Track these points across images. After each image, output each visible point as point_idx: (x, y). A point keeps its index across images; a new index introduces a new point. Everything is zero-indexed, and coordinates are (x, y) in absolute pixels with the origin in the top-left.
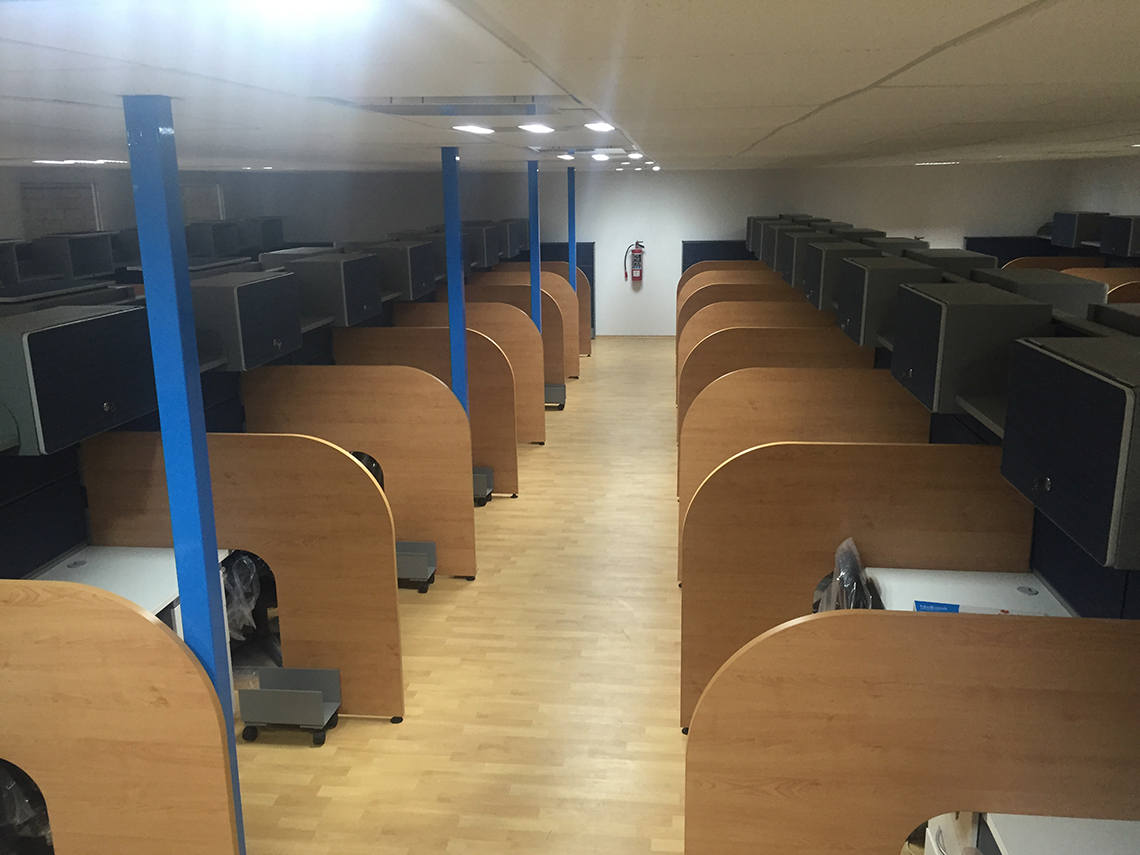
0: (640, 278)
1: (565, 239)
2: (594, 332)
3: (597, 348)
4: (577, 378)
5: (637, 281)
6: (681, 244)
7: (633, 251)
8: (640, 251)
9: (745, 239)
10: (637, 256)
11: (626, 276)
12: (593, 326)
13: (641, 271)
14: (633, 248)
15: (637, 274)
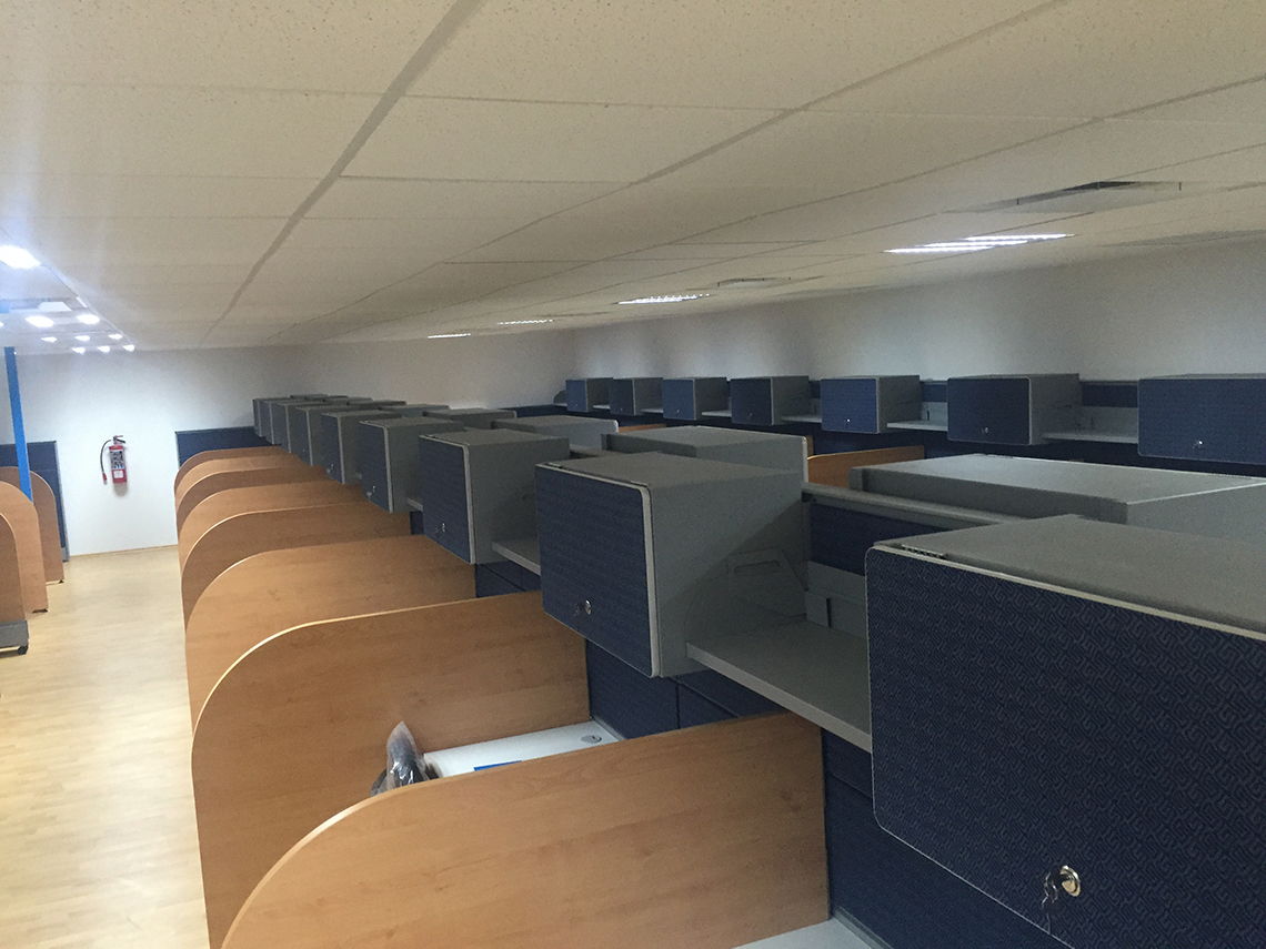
0: (124, 480)
1: (12, 441)
2: (67, 553)
3: (72, 572)
4: (45, 611)
5: (121, 483)
6: (174, 435)
7: (110, 448)
8: (121, 447)
9: (252, 424)
10: (117, 454)
11: (104, 476)
12: (64, 543)
13: (124, 471)
14: (111, 444)
15: (119, 475)
